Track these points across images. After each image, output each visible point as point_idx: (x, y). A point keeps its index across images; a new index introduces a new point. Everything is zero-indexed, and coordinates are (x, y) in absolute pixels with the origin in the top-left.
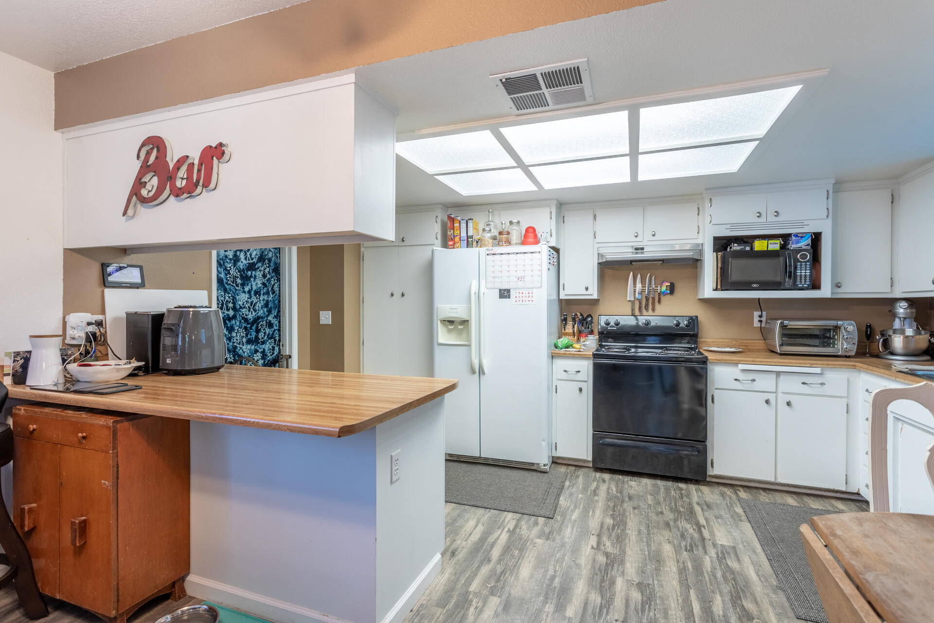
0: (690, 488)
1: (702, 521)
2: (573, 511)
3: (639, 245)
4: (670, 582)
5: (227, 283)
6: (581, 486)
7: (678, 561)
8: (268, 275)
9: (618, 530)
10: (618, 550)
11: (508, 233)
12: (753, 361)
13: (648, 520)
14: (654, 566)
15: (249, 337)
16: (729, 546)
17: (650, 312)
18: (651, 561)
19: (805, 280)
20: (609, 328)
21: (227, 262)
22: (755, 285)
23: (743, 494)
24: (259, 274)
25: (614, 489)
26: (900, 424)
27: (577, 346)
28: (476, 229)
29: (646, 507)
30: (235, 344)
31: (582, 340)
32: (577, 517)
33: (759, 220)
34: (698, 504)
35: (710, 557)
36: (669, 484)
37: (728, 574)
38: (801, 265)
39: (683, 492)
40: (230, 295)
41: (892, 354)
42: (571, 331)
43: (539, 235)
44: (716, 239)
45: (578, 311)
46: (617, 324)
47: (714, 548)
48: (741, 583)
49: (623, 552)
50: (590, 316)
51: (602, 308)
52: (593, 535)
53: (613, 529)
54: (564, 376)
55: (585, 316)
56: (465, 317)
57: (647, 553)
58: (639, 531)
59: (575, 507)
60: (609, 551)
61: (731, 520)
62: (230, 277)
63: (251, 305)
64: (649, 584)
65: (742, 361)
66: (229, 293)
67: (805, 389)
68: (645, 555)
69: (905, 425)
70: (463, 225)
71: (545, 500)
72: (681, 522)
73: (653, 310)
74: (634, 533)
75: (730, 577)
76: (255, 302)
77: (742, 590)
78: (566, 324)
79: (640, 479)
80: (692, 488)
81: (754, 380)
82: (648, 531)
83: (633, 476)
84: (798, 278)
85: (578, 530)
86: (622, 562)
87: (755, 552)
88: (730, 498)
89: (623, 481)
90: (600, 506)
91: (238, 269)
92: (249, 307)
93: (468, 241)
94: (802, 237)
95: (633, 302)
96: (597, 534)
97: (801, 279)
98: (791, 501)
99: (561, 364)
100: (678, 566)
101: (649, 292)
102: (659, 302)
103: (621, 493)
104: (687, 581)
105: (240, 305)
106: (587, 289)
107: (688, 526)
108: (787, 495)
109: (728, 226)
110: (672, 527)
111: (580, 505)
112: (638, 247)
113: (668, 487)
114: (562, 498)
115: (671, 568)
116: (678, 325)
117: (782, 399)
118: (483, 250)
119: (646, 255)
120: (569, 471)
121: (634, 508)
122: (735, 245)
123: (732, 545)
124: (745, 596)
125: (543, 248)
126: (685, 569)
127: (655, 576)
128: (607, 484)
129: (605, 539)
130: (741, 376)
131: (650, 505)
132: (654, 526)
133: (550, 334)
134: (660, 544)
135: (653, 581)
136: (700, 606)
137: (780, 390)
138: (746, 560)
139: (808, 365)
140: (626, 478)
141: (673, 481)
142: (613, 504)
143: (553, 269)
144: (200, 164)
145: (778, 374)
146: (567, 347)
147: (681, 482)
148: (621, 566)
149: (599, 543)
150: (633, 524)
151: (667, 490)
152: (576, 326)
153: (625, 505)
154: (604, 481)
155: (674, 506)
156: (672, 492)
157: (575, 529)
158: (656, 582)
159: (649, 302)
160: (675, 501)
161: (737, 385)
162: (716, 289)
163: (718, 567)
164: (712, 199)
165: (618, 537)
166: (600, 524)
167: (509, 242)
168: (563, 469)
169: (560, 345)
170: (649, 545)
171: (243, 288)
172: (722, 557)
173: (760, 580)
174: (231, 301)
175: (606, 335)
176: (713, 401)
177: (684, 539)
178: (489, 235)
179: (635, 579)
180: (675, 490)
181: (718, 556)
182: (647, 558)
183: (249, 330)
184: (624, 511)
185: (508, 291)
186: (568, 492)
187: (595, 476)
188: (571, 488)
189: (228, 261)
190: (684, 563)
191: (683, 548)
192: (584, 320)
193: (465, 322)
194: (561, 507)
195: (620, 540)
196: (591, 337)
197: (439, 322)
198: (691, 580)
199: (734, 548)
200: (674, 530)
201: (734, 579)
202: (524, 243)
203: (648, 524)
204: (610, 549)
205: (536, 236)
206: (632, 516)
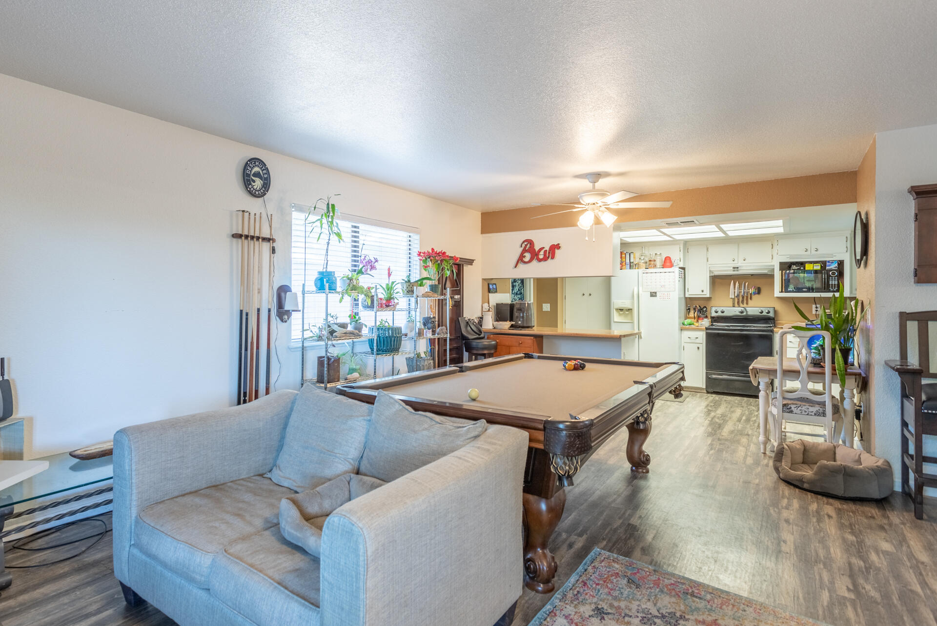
3: (736, 266)
11: (655, 261)
17: (745, 305)
19: (835, 286)
22: (804, 290)
27: (697, 324)
28: (634, 258)
31: (700, 321)
33: (807, 253)
38: (832, 278)
42: (693, 316)
43: (673, 261)
44: (781, 263)
45: (697, 304)
50: (705, 307)
51: (713, 303)
54: (689, 340)
55: (702, 307)
56: (630, 307)
70: (628, 256)
73: (747, 304)
78: (689, 312)
93: (630, 265)
94: (832, 263)
95: (734, 299)
97: (832, 286)
99: (686, 334)
101: (744, 293)
102: (751, 299)
106: (703, 291)
109: (788, 256)
116: (762, 312)
118: (641, 271)
119: (740, 272)
122: (794, 266)
125: (676, 270)
133: (680, 318)
143: (682, 280)
144: (550, 250)
146: (690, 325)
152: (696, 313)
159: (743, 299)
162: (782, 292)
167: (655, 266)
169: (686, 323)
175: (715, 320)
178: (643, 261)
185: (656, 293)
192: (702, 309)
193: (630, 310)
196: (705, 320)
197: (614, 310)
202: (664, 266)
205: (671, 262)
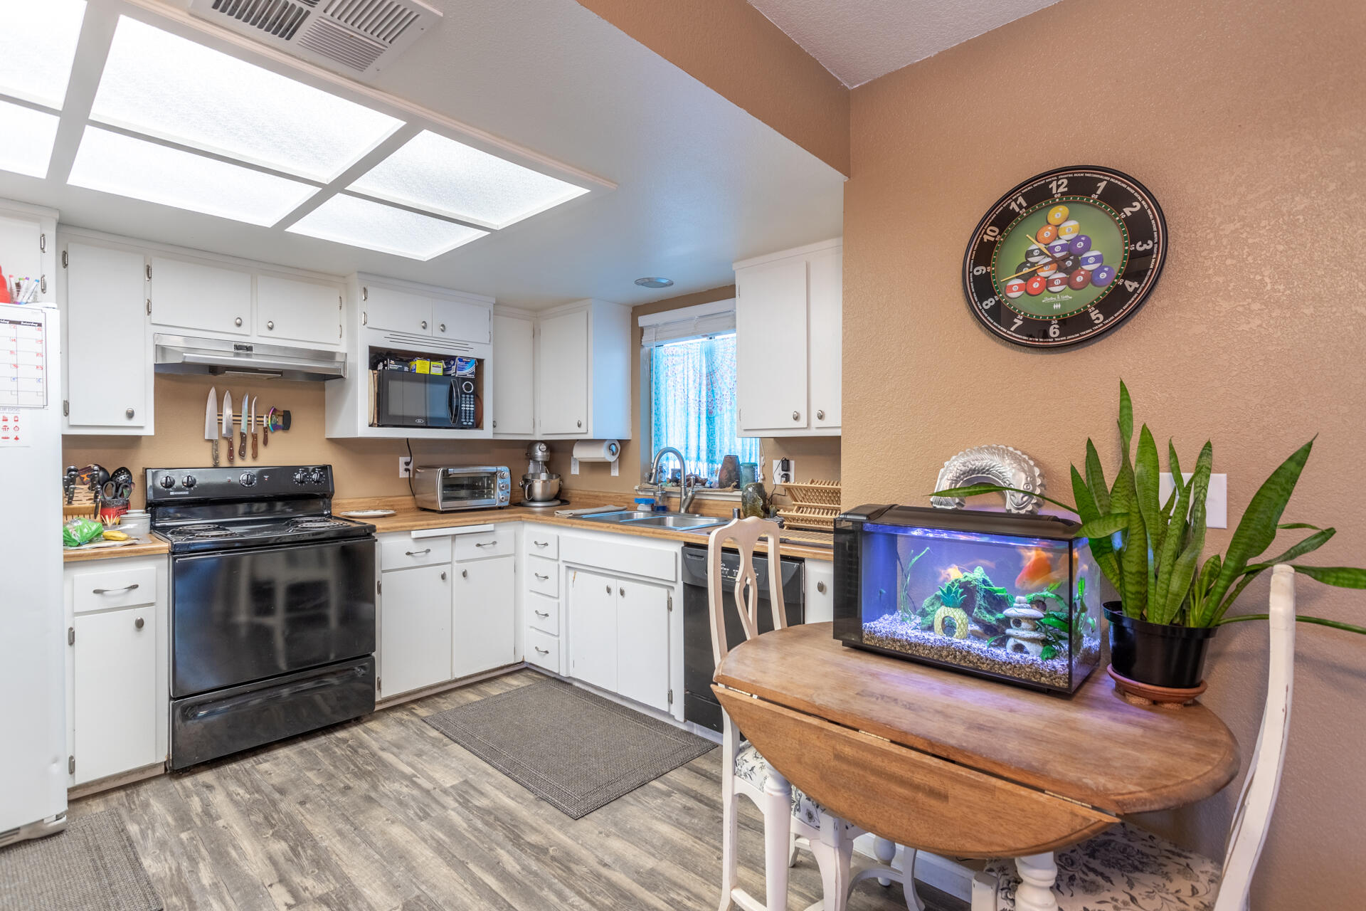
0: (356, 733)
1: (408, 770)
2: (194, 871)
3: (244, 341)
4: (438, 873)
6: (170, 819)
7: (425, 841)
9: (305, 851)
10: (334, 882)
12: (428, 525)
13: (338, 809)
14: (402, 869)
16: (460, 783)
18: (392, 863)
19: (469, 416)
20: (172, 493)
22: (419, 421)
23: (422, 711)
25: (241, 791)
26: (571, 573)
27: (111, 534)
29: (317, 791)
32: (212, 875)
33: (424, 332)
34: (383, 749)
35: (454, 810)
36: (322, 740)
37: (486, 818)
38: (466, 398)
39: (350, 743)
41: (533, 501)
44: (372, 349)
46: (190, 485)
47: (448, 795)
48: (507, 819)
49: (343, 879)
50: (124, 470)
52: (271, 886)
53: (297, 855)
54: (95, 602)
57: (377, 857)
58: (340, 833)
59: (193, 861)
60: (320, 892)
61: (435, 750)
64: (418, 896)
65: (416, 526)
67: (480, 552)
68: (377, 861)
69: (579, 573)
71: (110, 885)
72: (383, 786)
73: (255, 456)
74: (334, 840)
75: (491, 819)
77: (513, 826)
79: (271, 753)
80: (357, 730)
81: (428, 551)
82: (352, 824)
83: (255, 755)
84: (463, 414)
85: (237, 895)
86: (356, 895)
87: (488, 774)
88: (412, 723)
89: (246, 771)
90: (240, 832)
94: (467, 363)
95: (216, 443)
96: (277, 880)
97: (466, 416)
98: (471, 696)
100: (430, 846)
102: (265, 442)
103: (258, 790)
104: (455, 857)
106: (130, 415)
107: (396, 786)
108: (463, 691)
109: (388, 334)
110: (378, 799)
111: (198, 851)
112: (240, 344)
113: (325, 746)
114: (147, 862)
115: (423, 854)
117: (459, 568)
119: (255, 361)
120: (115, 804)
121: (302, 803)
123: (461, 780)
124: (522, 831)
126: (440, 844)
127: (414, 880)
128: (219, 790)
129: (297, 879)
130: (413, 548)
131: (321, 786)
132: (354, 813)
134: (383, 833)
135: (418, 888)
136: (494, 876)
137: (456, 558)
138: (488, 789)
139: (482, 522)
140: (248, 764)
141: (324, 734)
142: (262, 815)
145: (454, 537)
147: (337, 731)
148: (359, 902)
149: (293, 892)
150: (321, 828)
151: (326, 750)
153: (283, 806)
154: (209, 787)
155: (356, 770)
156: (336, 750)
157: (228, 898)
158: (423, 887)
159: (246, 442)
160: (352, 761)
161: (410, 561)
162: (372, 425)
163: (471, 817)
164: (368, 289)
165: (316, 862)
166: (267, 862)
168: (97, 807)
169: (75, 537)
170: (371, 844)
172: (465, 803)
173: (518, 802)
175: (164, 507)
176: (380, 592)
177: (406, 805)
179: (395, 905)
180: (337, 746)
181: (460, 803)
182: (385, 863)
184: (289, 815)
186: (150, 844)
187: (184, 788)
188: (150, 832)
190: (433, 838)
191: (415, 818)
194: (161, 880)
195: (322, 863)
198: (458, 852)
199: (466, 782)
200: (383, 802)
201: (497, 819)
203: (343, 814)
204: (320, 890)
206: (308, 816)
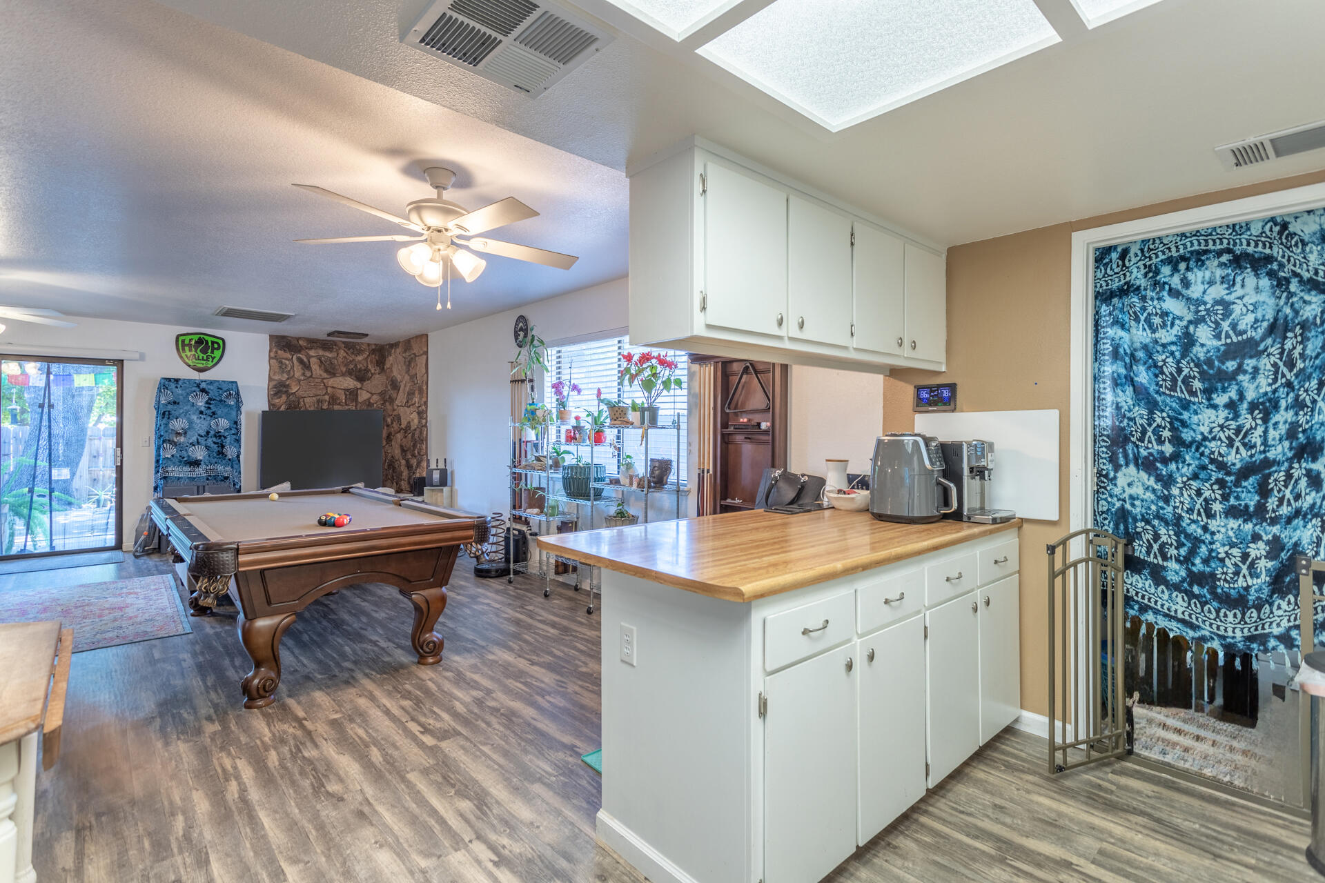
5: (1157, 392)
8: (1299, 361)
15: (1232, 501)
21: (1158, 352)
24: (1265, 363)
30: (1179, 511)
40: (1164, 415)
62: (1163, 380)
63: (1237, 434)
66: (1162, 411)
76: (1248, 426)
91: (1193, 361)
92: (1229, 438)
105: (1202, 434)
171: (1209, 399)
174: (1168, 425)
183: (1230, 488)
189: (1160, 349)
